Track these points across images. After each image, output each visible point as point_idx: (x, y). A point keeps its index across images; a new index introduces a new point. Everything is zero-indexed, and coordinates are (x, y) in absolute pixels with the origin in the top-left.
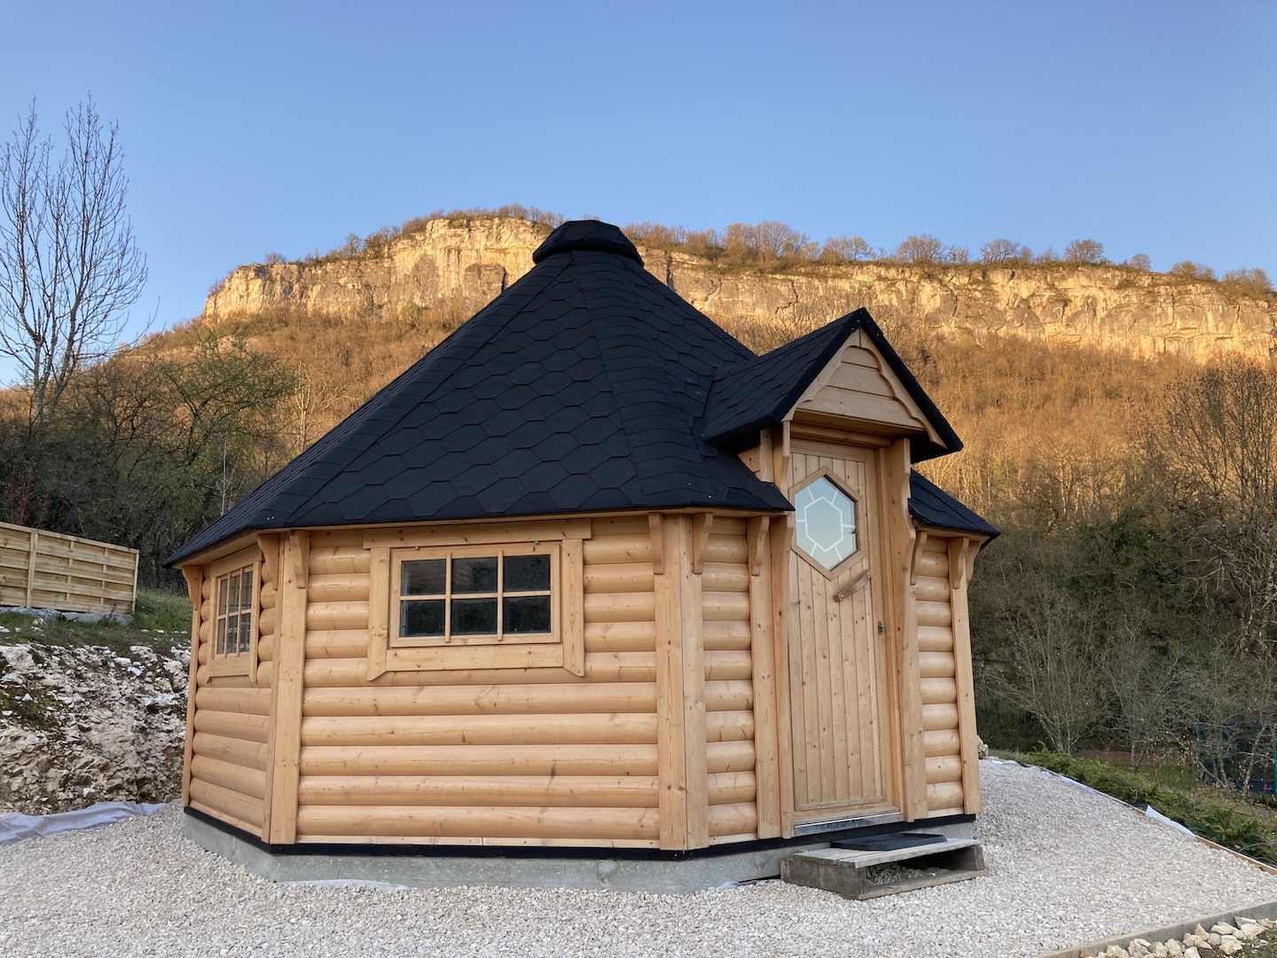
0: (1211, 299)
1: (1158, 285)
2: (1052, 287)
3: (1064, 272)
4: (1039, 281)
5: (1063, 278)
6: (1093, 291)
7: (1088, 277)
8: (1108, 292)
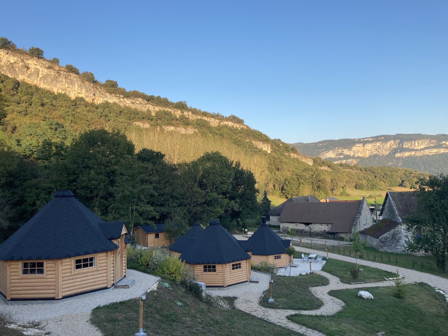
0: (77, 80)
1: (61, 71)
2: (23, 61)
3: (28, 57)
4: (18, 58)
5: (28, 59)
6: (38, 67)
7: (37, 61)
8: (44, 69)
